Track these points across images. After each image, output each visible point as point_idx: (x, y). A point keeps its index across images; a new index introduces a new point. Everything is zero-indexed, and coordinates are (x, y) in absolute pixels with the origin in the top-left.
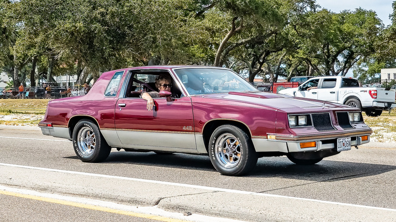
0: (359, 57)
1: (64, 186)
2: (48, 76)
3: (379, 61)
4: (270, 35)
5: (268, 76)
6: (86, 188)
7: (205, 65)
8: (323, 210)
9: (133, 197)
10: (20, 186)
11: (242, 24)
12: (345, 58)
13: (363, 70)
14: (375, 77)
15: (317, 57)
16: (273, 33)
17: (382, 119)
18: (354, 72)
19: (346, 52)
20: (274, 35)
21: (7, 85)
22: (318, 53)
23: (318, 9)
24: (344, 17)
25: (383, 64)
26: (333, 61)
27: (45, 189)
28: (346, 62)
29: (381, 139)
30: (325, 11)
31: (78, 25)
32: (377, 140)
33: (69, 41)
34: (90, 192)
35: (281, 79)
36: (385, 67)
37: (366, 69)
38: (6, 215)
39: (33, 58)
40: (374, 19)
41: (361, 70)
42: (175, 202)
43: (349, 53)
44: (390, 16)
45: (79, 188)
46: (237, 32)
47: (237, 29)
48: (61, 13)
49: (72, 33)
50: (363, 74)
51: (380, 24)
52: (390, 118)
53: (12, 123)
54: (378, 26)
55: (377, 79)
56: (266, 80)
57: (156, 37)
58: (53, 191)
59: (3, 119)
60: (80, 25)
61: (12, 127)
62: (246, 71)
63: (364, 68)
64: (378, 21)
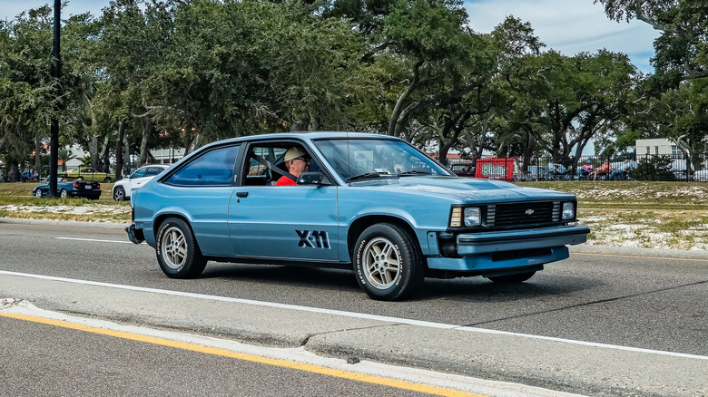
0: (603, 121)
1: (157, 315)
2: (142, 148)
3: (634, 127)
4: (471, 88)
5: (467, 150)
6: (191, 318)
7: (375, 132)
8: (573, 355)
9: (267, 332)
10: (89, 314)
11: (430, 72)
12: (583, 123)
13: (609, 142)
14: (628, 151)
15: (542, 121)
16: (475, 84)
17: (644, 214)
18: (595, 143)
19: (584, 114)
20: (476, 88)
21: (81, 163)
22: (543, 114)
23: (542, 50)
24: (580, 62)
25: (637, 132)
26: (565, 129)
27: (126, 320)
28: (584, 129)
29: (646, 243)
30: (552, 53)
31: (184, 70)
32: (641, 245)
33: (173, 95)
34: (199, 324)
35: (486, 153)
36: (642, 138)
37: (614, 139)
38: (62, 361)
39: (120, 123)
40: (625, 64)
41: (605, 141)
42: (333, 339)
43: (588, 116)
44: (651, 61)
45: (182, 317)
46: (421, 83)
47: (421, 81)
48: (161, 53)
49: (176, 84)
50: (609, 147)
51: (634, 73)
52: (655, 212)
53: (86, 218)
54: (631, 76)
55: (631, 154)
56: (464, 156)
57: (302, 90)
58: (140, 321)
59: (72, 213)
60: (187, 71)
61: (85, 223)
62: (435, 142)
63: (610, 139)
64: (631, 69)
